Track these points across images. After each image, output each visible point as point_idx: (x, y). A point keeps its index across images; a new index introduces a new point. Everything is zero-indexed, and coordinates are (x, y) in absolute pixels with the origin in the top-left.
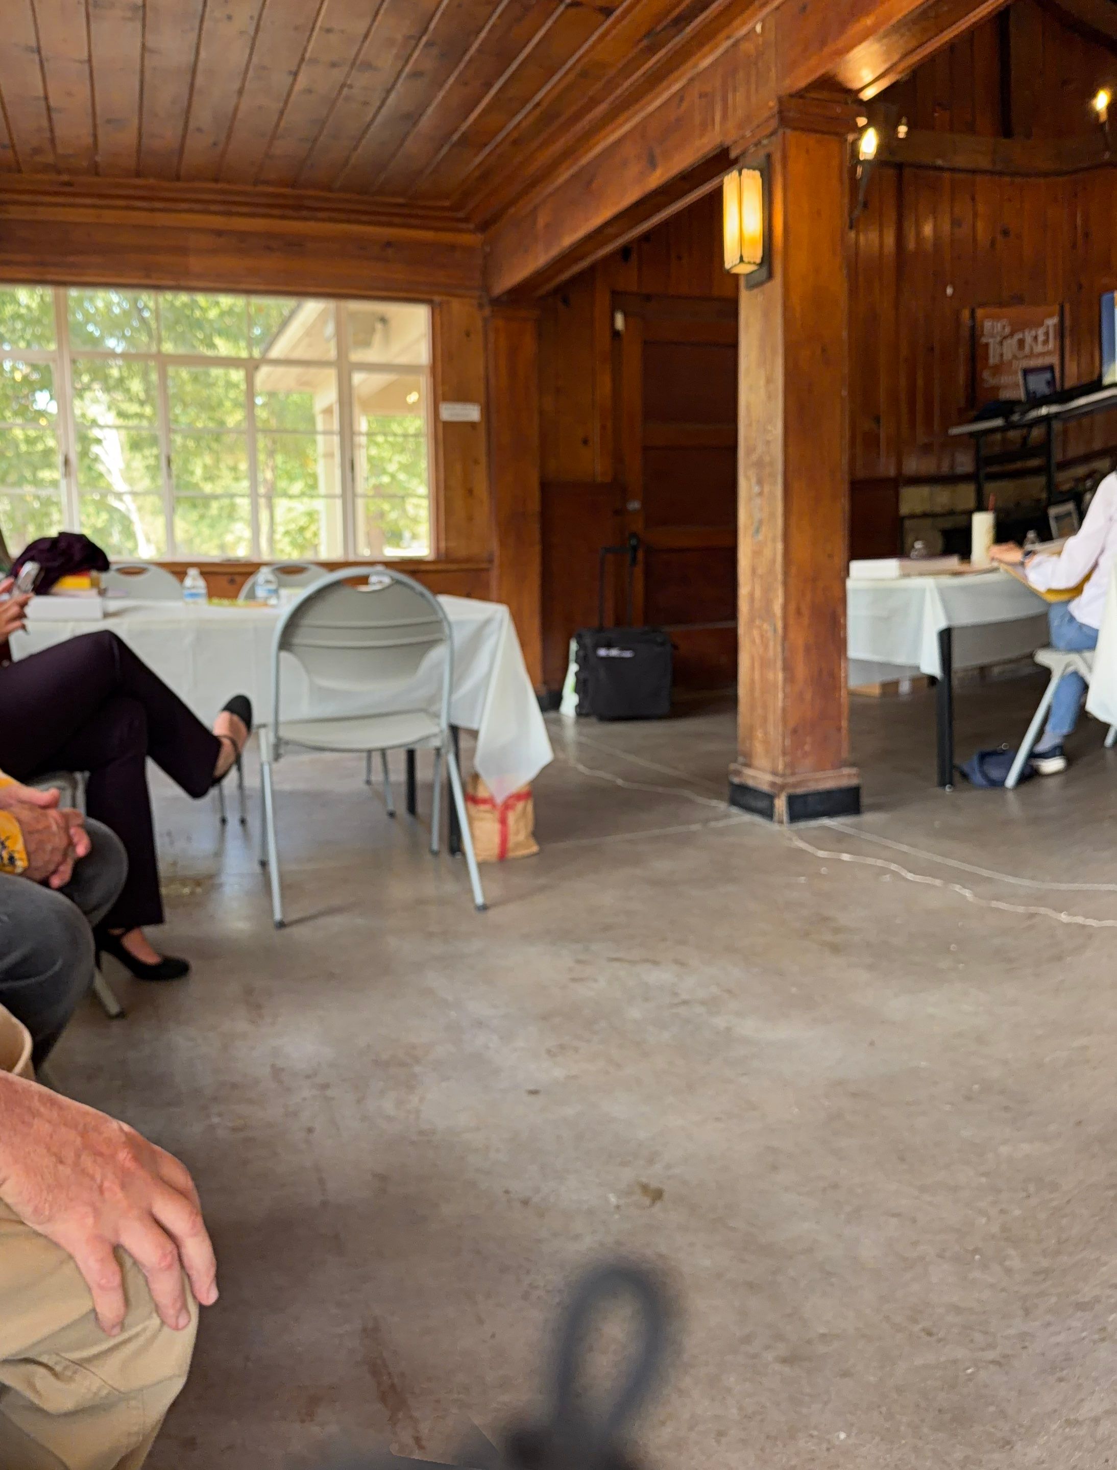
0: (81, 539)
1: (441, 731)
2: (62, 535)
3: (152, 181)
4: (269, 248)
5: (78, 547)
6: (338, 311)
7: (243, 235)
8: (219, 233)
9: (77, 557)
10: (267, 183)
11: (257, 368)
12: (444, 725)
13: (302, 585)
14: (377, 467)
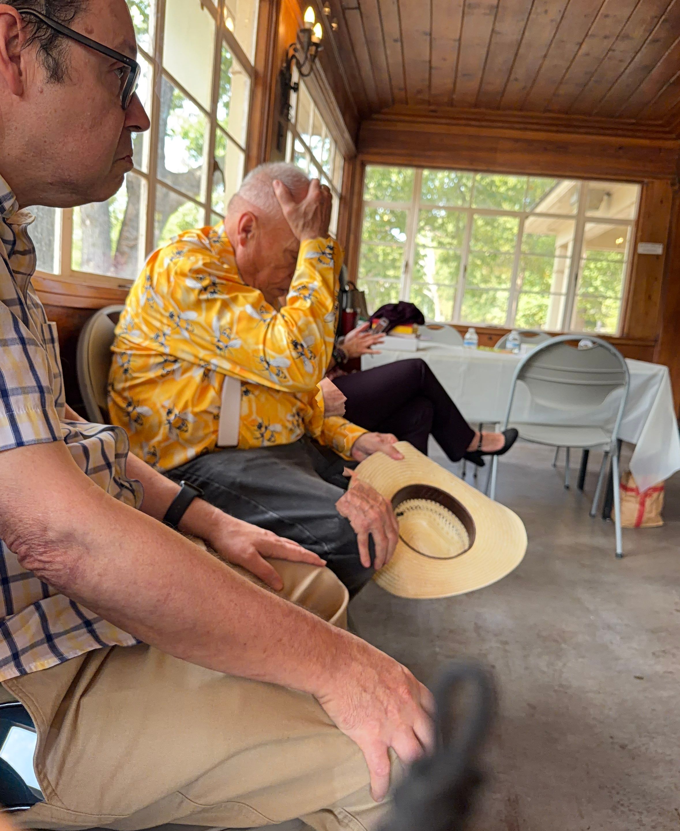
0: (412, 306)
1: (611, 441)
2: (401, 303)
3: (483, 110)
4: (546, 149)
5: (408, 310)
6: (583, 186)
7: (530, 142)
8: (516, 140)
9: (408, 315)
10: (550, 111)
11: (527, 217)
12: (614, 437)
13: (537, 343)
14: (588, 283)
